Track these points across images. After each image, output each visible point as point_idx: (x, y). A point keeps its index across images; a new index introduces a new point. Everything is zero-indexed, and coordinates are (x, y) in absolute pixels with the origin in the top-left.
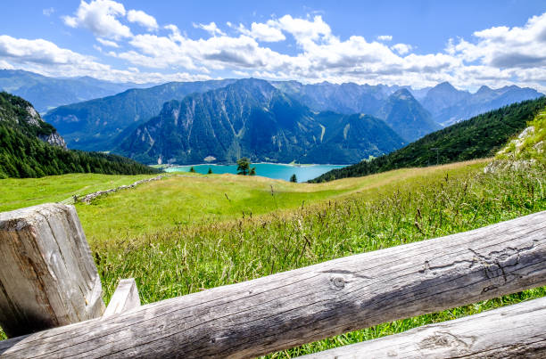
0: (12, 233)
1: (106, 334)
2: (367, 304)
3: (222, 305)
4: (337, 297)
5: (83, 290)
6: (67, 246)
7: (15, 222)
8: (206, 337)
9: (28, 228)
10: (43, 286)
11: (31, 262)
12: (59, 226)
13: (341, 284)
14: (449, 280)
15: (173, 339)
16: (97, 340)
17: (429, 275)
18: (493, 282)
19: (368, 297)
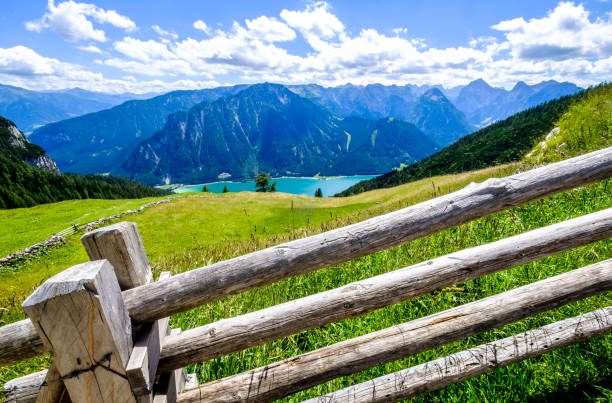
0: (112, 237)
1: (166, 284)
2: (294, 260)
3: (224, 267)
4: (280, 258)
5: (144, 272)
6: (135, 245)
7: (113, 231)
8: (216, 280)
9: (120, 234)
10: (126, 266)
11: (121, 252)
12: (132, 235)
13: (283, 252)
14: (333, 247)
15: (200, 283)
16: (162, 287)
17: (325, 245)
18: (356, 247)
19: (294, 257)
